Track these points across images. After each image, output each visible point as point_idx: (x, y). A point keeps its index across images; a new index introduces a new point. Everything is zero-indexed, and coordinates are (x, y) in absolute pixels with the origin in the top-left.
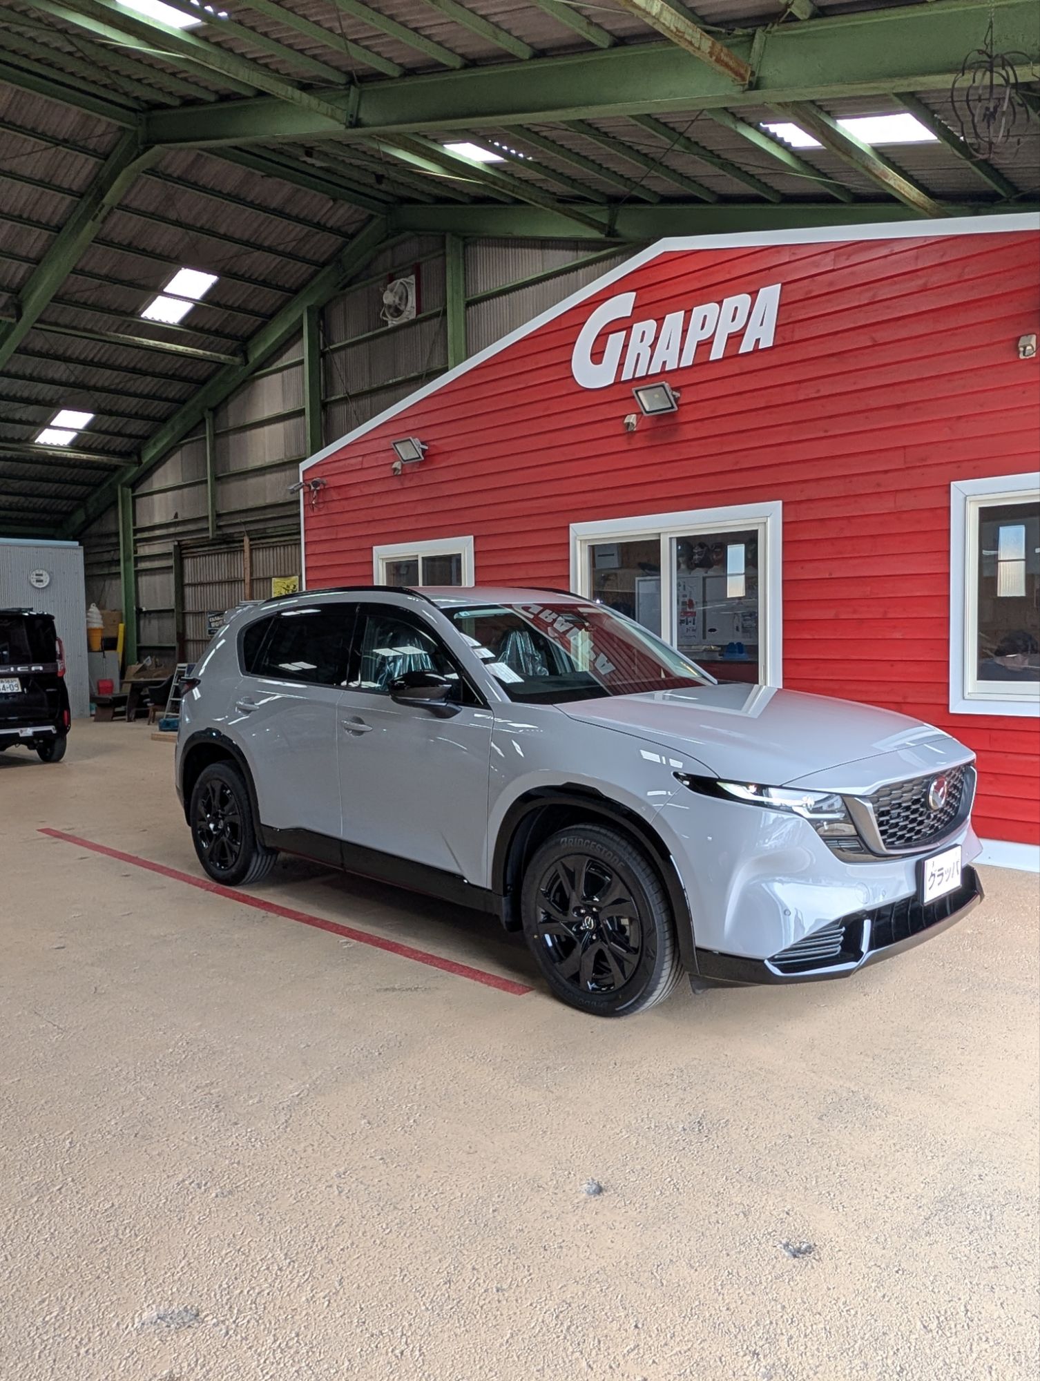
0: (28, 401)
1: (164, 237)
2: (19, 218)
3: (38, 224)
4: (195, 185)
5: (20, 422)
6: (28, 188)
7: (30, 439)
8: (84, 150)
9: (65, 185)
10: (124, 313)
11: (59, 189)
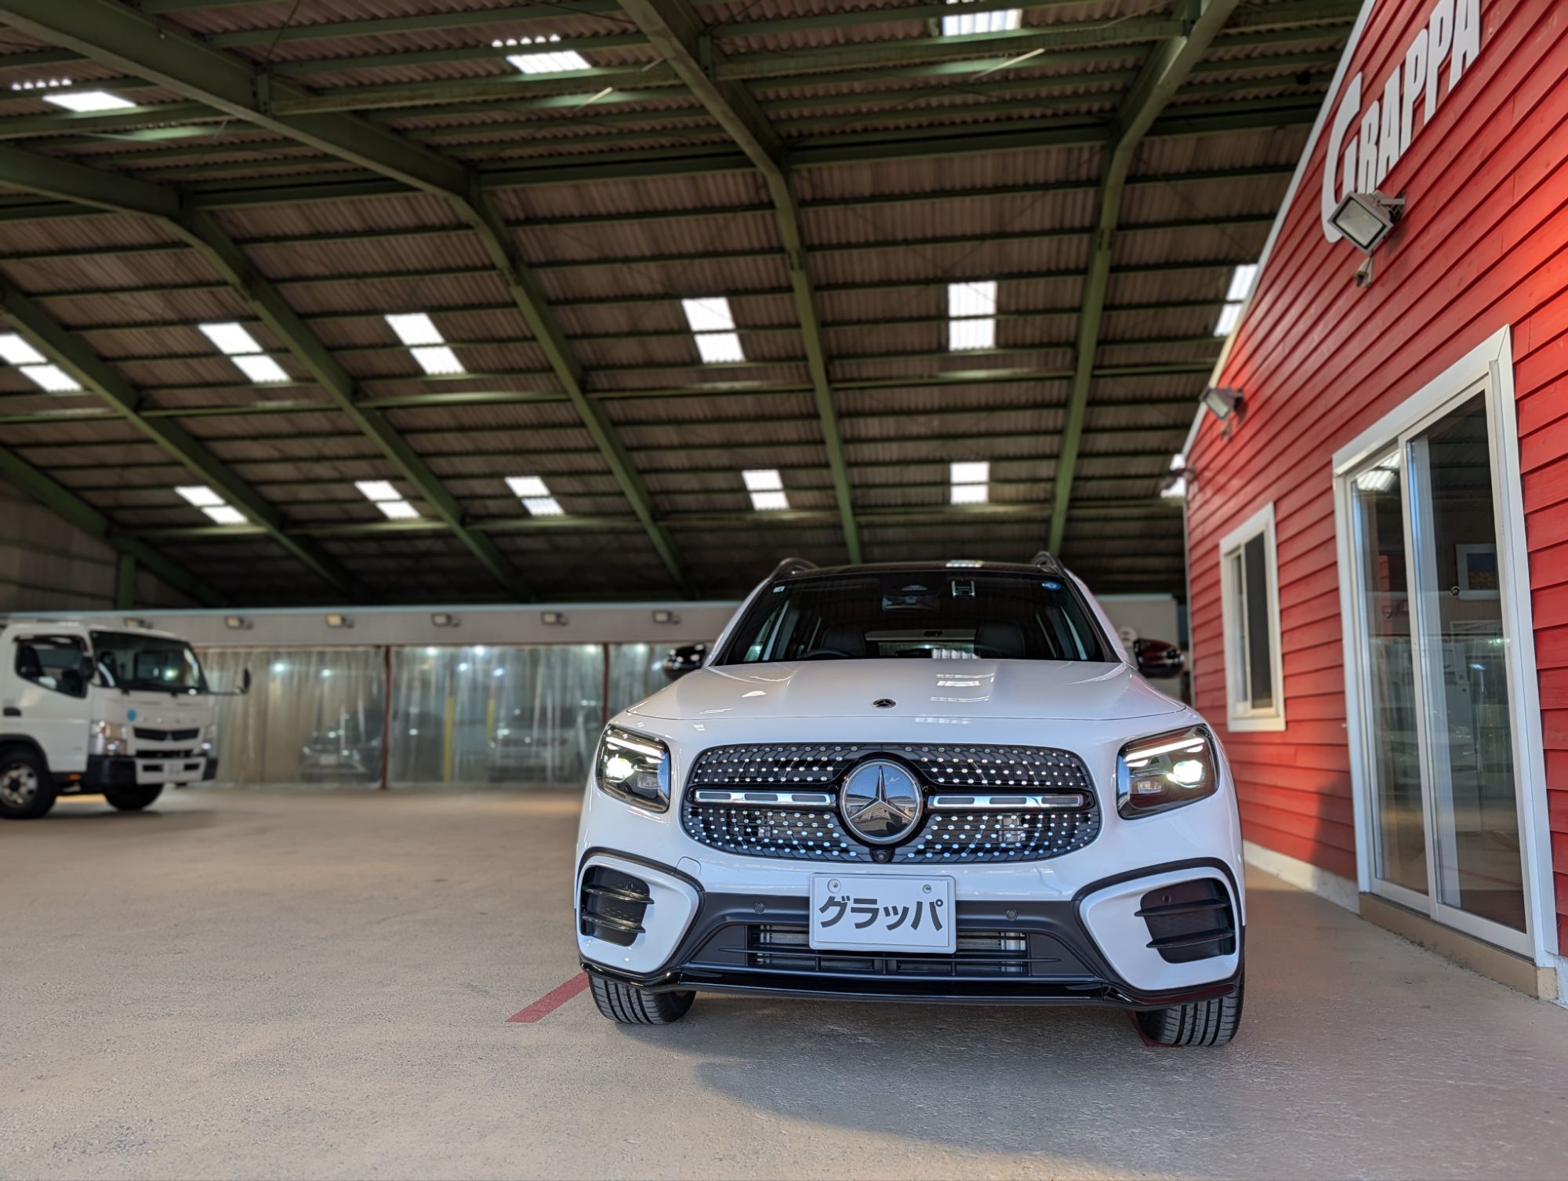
0: (1135, 453)
1: (1203, 241)
2: (1049, 273)
3: (1067, 272)
4: (1211, 173)
5: (1137, 477)
6: (1045, 241)
7: (1156, 494)
8: (1078, 184)
9: (1077, 224)
10: (1194, 337)
11: (1072, 231)
